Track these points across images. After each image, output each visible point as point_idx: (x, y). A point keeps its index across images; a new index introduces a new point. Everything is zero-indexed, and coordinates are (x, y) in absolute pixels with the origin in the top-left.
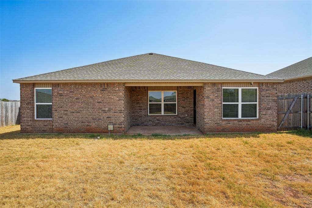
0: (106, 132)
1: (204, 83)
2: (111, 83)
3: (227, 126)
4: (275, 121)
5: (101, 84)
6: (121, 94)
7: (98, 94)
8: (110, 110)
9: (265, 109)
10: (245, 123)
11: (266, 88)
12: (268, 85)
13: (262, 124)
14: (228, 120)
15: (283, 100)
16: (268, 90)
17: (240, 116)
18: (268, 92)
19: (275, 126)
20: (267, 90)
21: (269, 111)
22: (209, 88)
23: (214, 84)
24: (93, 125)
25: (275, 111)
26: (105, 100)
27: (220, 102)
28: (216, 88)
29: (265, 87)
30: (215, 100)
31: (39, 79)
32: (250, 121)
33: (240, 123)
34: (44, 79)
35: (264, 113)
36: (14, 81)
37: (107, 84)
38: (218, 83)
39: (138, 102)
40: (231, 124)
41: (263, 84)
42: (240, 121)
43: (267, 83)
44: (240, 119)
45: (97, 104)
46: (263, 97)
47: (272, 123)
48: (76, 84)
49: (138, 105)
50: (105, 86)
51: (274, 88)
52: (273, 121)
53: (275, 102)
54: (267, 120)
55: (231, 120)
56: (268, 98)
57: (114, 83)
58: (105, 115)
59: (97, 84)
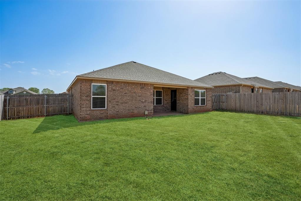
1: (188, 87)
2: (146, 84)
3: (196, 110)
5: (141, 84)
6: (152, 91)
7: (138, 90)
8: (145, 101)
9: (208, 101)
12: (209, 89)
18: (209, 92)
19: (211, 109)
22: (190, 90)
23: (192, 88)
24: (136, 111)
25: (211, 102)
26: (143, 95)
30: (192, 96)
33: (201, 108)
37: (144, 84)
45: (138, 97)
46: (207, 95)
48: (125, 83)
52: (210, 106)
53: (211, 97)
55: (197, 106)
57: (148, 84)
58: (143, 105)
59: (138, 83)
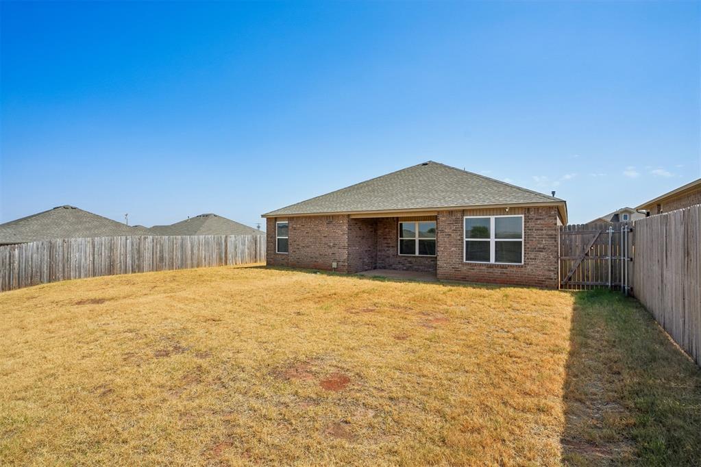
0: (330, 270)
1: (438, 212)
2: (335, 216)
3: (469, 273)
4: (553, 271)
5: (327, 216)
6: (345, 227)
7: (324, 228)
8: (335, 245)
9: (534, 250)
10: (498, 271)
11: (536, 216)
12: (540, 211)
13: (528, 275)
14: (471, 264)
15: (573, 236)
16: (540, 219)
17: (492, 260)
18: (539, 222)
19: (552, 279)
20: (537, 219)
21: (541, 253)
22: (443, 219)
23: (451, 212)
24: (320, 261)
25: (552, 254)
26: (331, 235)
27: (459, 238)
28: (454, 218)
29: (535, 213)
30: (452, 234)
31: (279, 213)
32: (506, 268)
33: (491, 270)
34: (282, 213)
35: (532, 256)
36: (263, 216)
37: (333, 216)
38: (457, 211)
39: (385, 237)
40: (476, 270)
41: (531, 210)
42: (491, 266)
43: (537, 208)
44: (493, 265)
45: (323, 239)
46: (530, 230)
47: (547, 273)
48: (306, 217)
49: (386, 242)
50: (330, 219)
51: (550, 216)
52: (549, 270)
53: (552, 238)
54: (537, 267)
55: (476, 265)
56: (538, 232)
57: (338, 216)
58: (330, 251)
59: (322, 216)
